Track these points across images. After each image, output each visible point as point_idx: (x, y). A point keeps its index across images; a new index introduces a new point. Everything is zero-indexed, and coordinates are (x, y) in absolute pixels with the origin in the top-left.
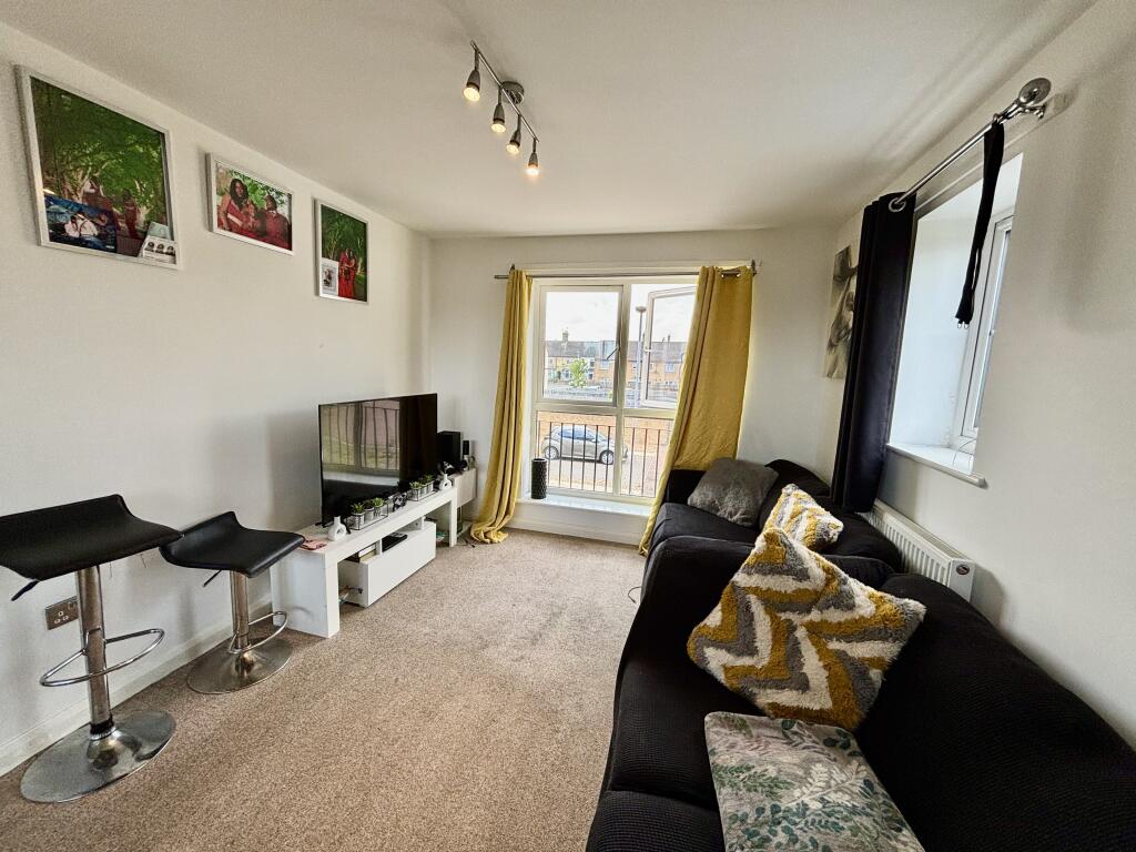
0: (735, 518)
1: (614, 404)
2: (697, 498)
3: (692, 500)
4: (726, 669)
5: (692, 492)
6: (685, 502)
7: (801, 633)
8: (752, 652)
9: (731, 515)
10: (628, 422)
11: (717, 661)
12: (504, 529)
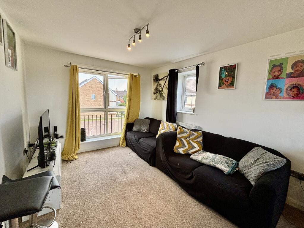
0: (145, 131)
1: (105, 108)
2: (135, 129)
3: (134, 130)
4: (183, 151)
5: (133, 128)
6: (132, 131)
7: (190, 141)
8: (186, 147)
9: (144, 131)
10: (109, 113)
11: (181, 151)
12: (77, 154)
